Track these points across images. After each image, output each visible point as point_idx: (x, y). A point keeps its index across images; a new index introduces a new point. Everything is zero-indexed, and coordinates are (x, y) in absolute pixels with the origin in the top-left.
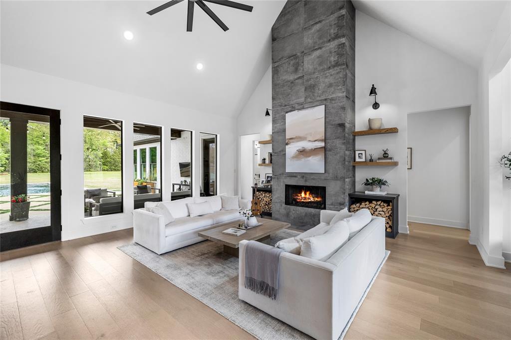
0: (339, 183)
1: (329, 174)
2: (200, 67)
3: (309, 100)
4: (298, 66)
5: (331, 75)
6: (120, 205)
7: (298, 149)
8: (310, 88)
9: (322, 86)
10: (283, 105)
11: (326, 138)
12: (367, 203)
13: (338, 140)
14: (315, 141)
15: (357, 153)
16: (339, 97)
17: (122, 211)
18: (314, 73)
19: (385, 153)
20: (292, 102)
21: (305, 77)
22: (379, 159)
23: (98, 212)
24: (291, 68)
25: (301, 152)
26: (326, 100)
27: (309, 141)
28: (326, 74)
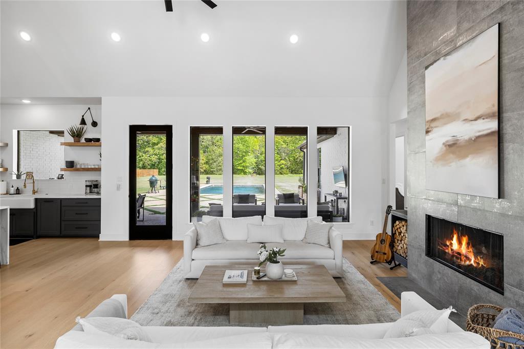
3: (465, 26)
7: (444, 140)
10: (422, 54)
14: (476, 119)
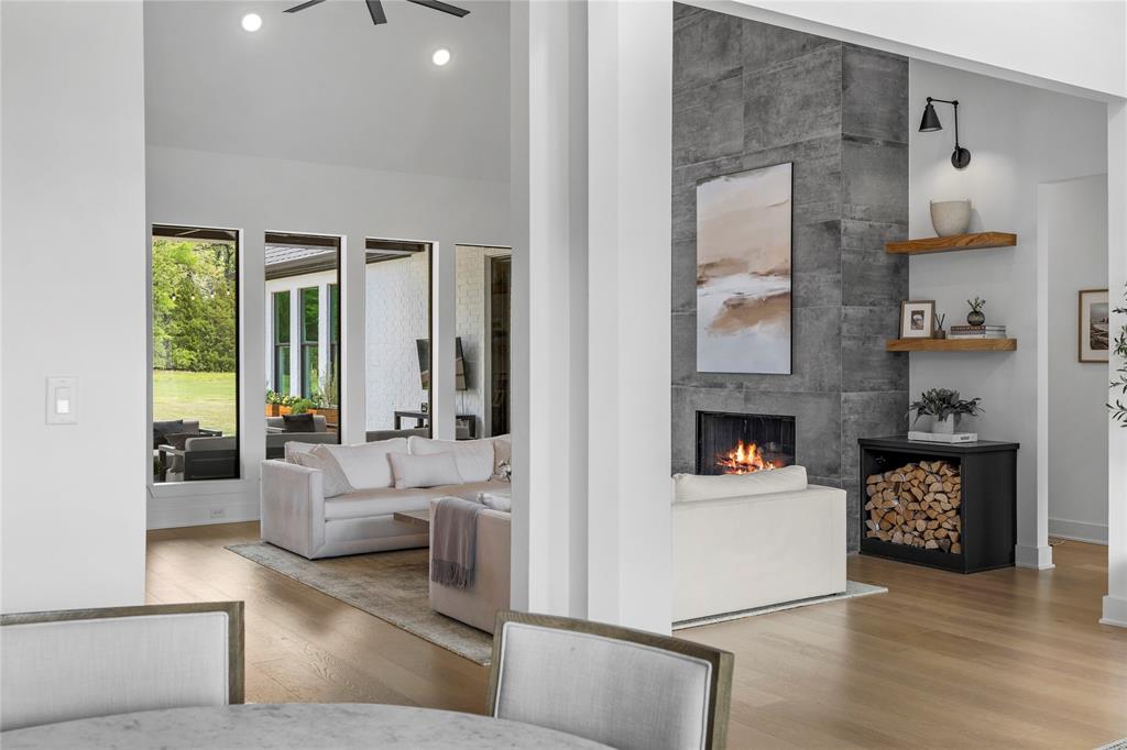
0: (826, 403)
1: (802, 376)
2: (441, 57)
3: (755, 145)
4: (728, 37)
5: (808, 71)
6: (233, 458)
7: (726, 297)
8: (759, 108)
9: (786, 103)
10: (691, 158)
11: (797, 267)
12: (909, 467)
13: (825, 270)
14: (767, 275)
15: (908, 309)
16: (827, 140)
17: (237, 475)
18: (767, 60)
19: (976, 313)
20: (713, 151)
21: (745, 74)
22: (955, 330)
23: (182, 475)
24: (710, 40)
25: (734, 306)
26: (795, 146)
27: (753, 273)
28: (795, 67)
